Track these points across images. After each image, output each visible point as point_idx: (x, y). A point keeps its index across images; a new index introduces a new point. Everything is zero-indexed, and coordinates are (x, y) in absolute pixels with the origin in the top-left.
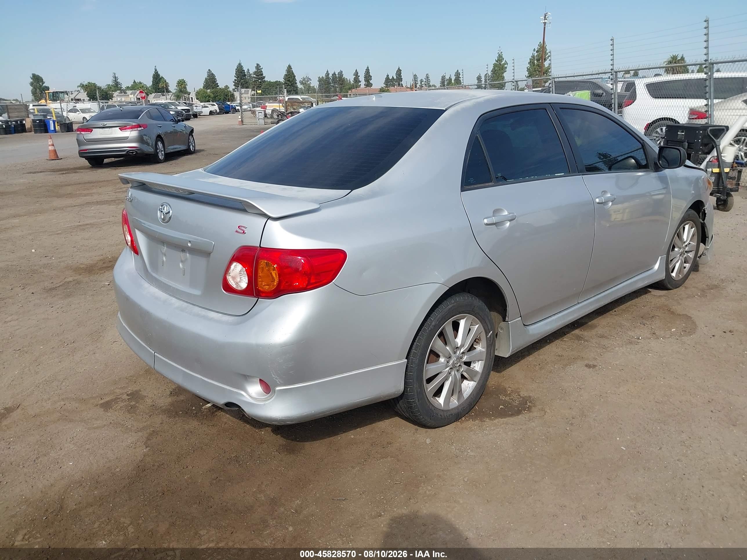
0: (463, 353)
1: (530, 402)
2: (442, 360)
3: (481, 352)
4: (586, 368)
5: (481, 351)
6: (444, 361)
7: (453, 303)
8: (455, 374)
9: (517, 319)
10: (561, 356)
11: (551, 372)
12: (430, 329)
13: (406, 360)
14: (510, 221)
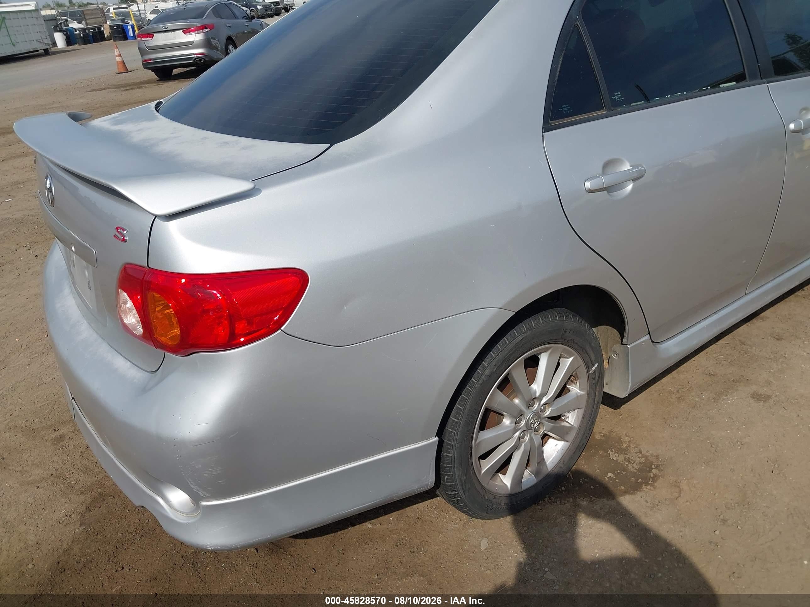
0: (545, 404)
1: (657, 467)
2: (507, 421)
3: (578, 397)
4: (752, 401)
5: (579, 395)
6: (511, 423)
7: (525, 333)
8: (531, 439)
9: (642, 340)
10: (714, 375)
11: (694, 407)
12: (481, 381)
13: (437, 438)
14: (634, 180)
